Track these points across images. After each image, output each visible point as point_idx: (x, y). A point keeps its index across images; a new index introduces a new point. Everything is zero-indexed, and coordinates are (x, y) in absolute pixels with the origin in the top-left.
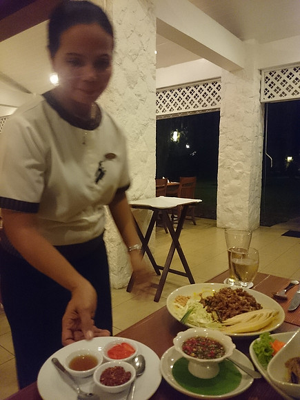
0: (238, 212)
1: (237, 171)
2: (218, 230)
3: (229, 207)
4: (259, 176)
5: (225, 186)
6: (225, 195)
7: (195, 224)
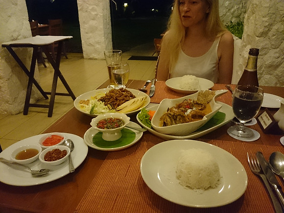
0: (97, 46)
1: (93, 13)
2: (85, 60)
3: (91, 42)
4: (109, 17)
5: (86, 26)
6: (87, 33)
7: (67, 58)
